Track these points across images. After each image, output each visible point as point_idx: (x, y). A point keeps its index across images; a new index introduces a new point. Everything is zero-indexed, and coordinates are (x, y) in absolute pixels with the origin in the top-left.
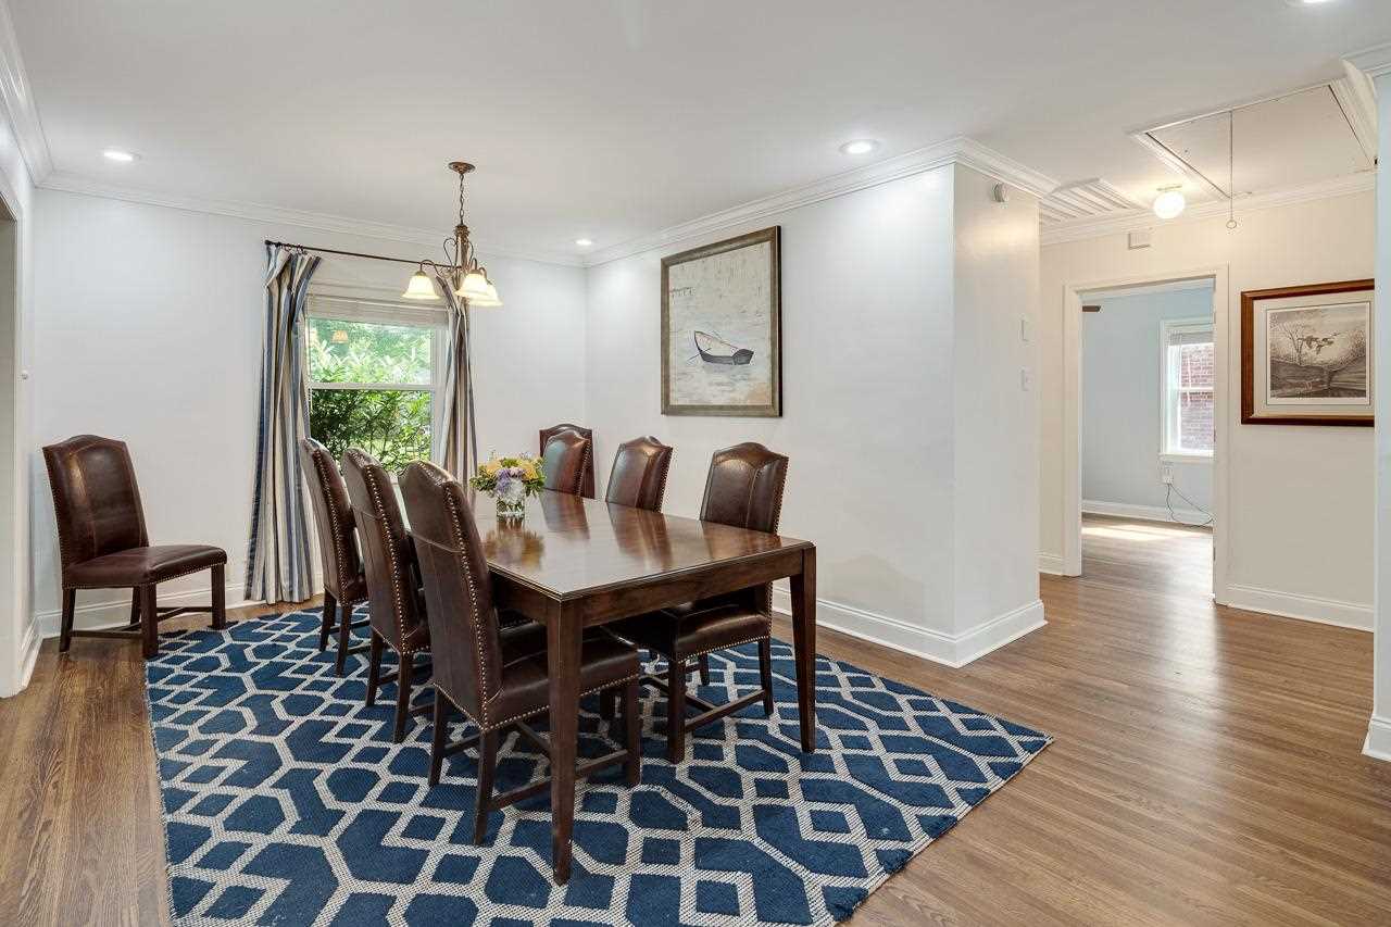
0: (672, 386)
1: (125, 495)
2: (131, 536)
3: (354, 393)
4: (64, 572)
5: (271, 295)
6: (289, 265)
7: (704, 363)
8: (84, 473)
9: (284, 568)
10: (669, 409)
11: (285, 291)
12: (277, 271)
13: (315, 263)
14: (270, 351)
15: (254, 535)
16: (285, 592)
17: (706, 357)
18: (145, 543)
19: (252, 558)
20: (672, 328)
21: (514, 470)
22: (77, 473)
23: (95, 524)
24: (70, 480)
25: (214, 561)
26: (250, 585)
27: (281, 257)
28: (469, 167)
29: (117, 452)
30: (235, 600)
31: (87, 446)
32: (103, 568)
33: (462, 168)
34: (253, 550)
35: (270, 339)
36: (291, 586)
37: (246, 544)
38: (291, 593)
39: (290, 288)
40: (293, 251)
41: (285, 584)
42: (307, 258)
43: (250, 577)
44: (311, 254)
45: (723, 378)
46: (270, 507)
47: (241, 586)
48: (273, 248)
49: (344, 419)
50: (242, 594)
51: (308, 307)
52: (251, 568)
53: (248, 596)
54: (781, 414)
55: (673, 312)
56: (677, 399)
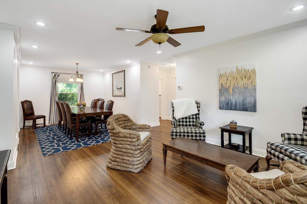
0: (114, 93)
1: (32, 108)
2: (33, 114)
3: (67, 94)
4: (24, 118)
5: (52, 80)
6: (55, 76)
7: (117, 89)
8: (26, 105)
9: (54, 119)
10: (113, 96)
11: (54, 79)
12: (53, 77)
13: (59, 75)
14: (52, 88)
15: (50, 114)
16: (54, 123)
17: (117, 88)
18: (34, 115)
19: (50, 118)
20: (114, 84)
21: (81, 104)
22: (25, 105)
23: (28, 112)
24: (24, 106)
25: (44, 117)
26: (49, 122)
27: (54, 74)
28: (78, 64)
29: (30, 102)
30: (47, 123)
31: (26, 101)
32: (29, 117)
33: (77, 64)
34: (50, 117)
35: (52, 86)
36: (55, 122)
37: (49, 116)
38: (55, 123)
39: (55, 79)
40: (56, 73)
41: (54, 122)
42: (57, 74)
43: (49, 120)
44: (58, 74)
45: (119, 91)
46: (52, 110)
47: (48, 122)
48: (53, 73)
49: (65, 98)
50: (48, 123)
51: (58, 81)
52: (49, 119)
53: (49, 123)
54: (125, 96)
55: (114, 81)
56: (114, 95)
